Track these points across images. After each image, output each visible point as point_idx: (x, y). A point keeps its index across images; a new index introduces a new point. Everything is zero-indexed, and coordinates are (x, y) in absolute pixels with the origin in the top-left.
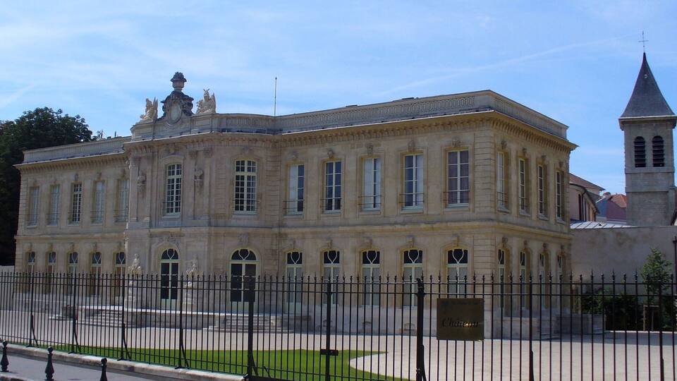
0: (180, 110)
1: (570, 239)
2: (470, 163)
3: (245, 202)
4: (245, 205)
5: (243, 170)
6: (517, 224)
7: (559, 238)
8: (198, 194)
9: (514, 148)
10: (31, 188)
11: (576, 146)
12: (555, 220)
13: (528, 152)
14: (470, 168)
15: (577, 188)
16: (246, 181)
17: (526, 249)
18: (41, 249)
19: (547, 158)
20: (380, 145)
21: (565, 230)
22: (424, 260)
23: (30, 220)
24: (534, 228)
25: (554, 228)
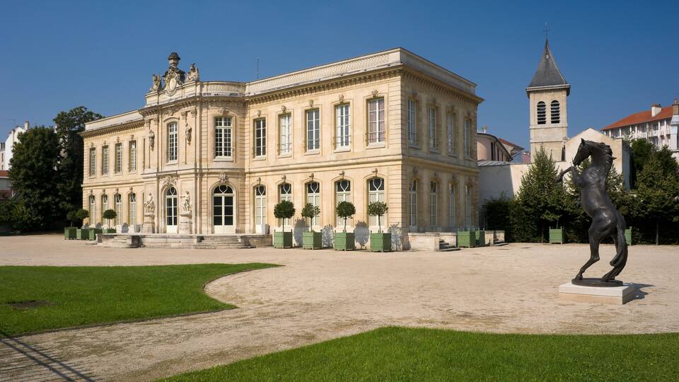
0: (175, 81)
1: (477, 173)
2: (385, 109)
3: (223, 150)
4: (223, 152)
5: (221, 124)
6: (427, 159)
7: (467, 171)
8: (188, 145)
9: (424, 97)
10: (91, 149)
11: (483, 100)
12: (464, 157)
13: (437, 101)
14: (386, 113)
15: (490, 137)
16: (223, 133)
17: (436, 179)
18: (98, 193)
19: (456, 108)
20: (318, 99)
21: (473, 164)
22: (351, 188)
23: (92, 172)
24: (443, 162)
25: (462, 163)
